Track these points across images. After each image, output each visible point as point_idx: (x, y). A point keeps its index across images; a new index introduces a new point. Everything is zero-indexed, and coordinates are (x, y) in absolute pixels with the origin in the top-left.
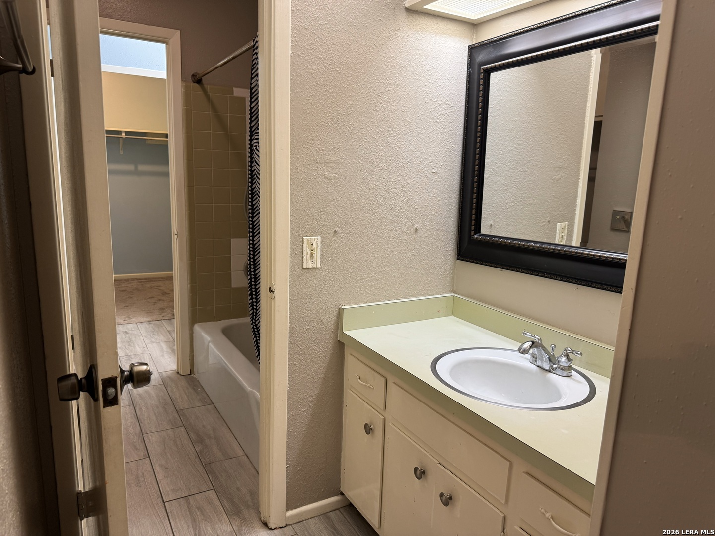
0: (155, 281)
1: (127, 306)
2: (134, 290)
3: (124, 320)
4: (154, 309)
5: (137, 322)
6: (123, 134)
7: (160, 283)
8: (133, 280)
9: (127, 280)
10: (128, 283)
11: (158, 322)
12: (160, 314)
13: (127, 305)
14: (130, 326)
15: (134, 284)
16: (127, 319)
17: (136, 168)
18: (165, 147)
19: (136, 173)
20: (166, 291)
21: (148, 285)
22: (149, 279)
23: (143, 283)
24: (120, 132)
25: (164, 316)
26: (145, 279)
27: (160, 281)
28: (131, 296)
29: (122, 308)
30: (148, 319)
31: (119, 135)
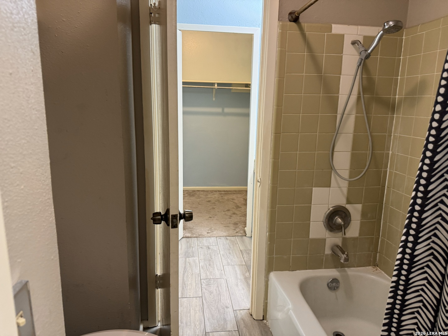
0: (231, 194)
1: (211, 218)
2: (216, 201)
3: (208, 233)
4: (230, 223)
5: (217, 236)
6: (216, 85)
7: (234, 196)
8: (216, 192)
9: (212, 191)
10: (212, 194)
11: (232, 238)
12: (235, 230)
13: (211, 216)
14: (212, 240)
15: (216, 195)
16: (209, 232)
17: (223, 110)
18: (247, 95)
19: (224, 114)
20: (238, 204)
21: (226, 198)
22: (227, 191)
23: (222, 195)
24: (214, 84)
25: (237, 232)
26: (224, 191)
27: (234, 194)
28: (215, 207)
29: (207, 220)
30: (225, 234)
31: (213, 86)
